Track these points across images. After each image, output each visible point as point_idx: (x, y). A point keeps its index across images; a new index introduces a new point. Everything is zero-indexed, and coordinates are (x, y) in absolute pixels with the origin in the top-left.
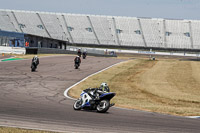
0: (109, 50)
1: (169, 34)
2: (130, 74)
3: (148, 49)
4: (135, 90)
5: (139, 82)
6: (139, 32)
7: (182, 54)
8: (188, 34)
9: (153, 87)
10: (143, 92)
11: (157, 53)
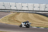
0: (8, 11)
1: (23, 7)
2: (13, 16)
3: (18, 10)
4: (15, 20)
5: (16, 18)
6: (15, 6)
7: (26, 12)
8: (27, 7)
9: (19, 19)
10: (16, 21)
11: (20, 11)
